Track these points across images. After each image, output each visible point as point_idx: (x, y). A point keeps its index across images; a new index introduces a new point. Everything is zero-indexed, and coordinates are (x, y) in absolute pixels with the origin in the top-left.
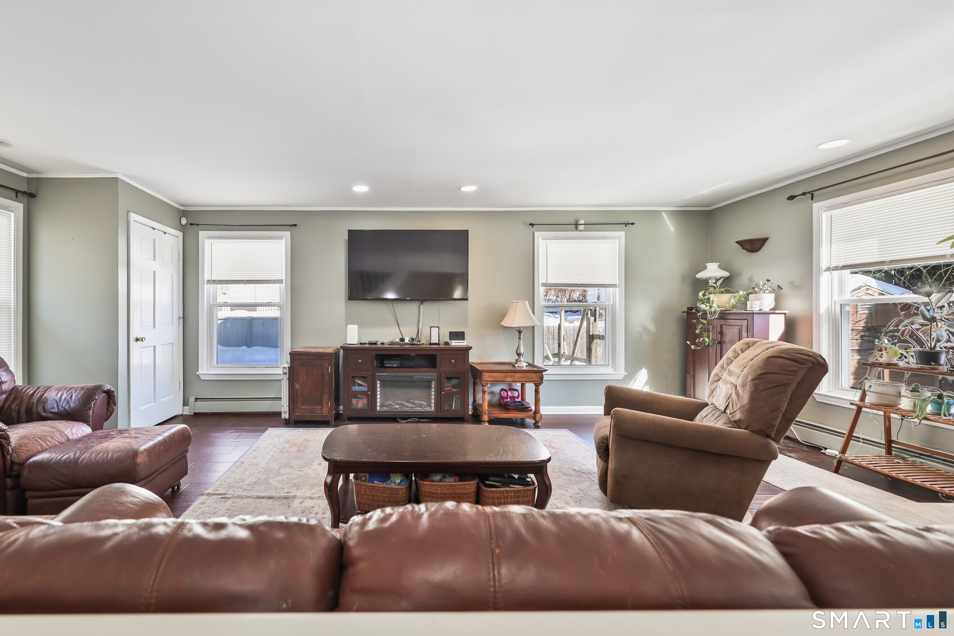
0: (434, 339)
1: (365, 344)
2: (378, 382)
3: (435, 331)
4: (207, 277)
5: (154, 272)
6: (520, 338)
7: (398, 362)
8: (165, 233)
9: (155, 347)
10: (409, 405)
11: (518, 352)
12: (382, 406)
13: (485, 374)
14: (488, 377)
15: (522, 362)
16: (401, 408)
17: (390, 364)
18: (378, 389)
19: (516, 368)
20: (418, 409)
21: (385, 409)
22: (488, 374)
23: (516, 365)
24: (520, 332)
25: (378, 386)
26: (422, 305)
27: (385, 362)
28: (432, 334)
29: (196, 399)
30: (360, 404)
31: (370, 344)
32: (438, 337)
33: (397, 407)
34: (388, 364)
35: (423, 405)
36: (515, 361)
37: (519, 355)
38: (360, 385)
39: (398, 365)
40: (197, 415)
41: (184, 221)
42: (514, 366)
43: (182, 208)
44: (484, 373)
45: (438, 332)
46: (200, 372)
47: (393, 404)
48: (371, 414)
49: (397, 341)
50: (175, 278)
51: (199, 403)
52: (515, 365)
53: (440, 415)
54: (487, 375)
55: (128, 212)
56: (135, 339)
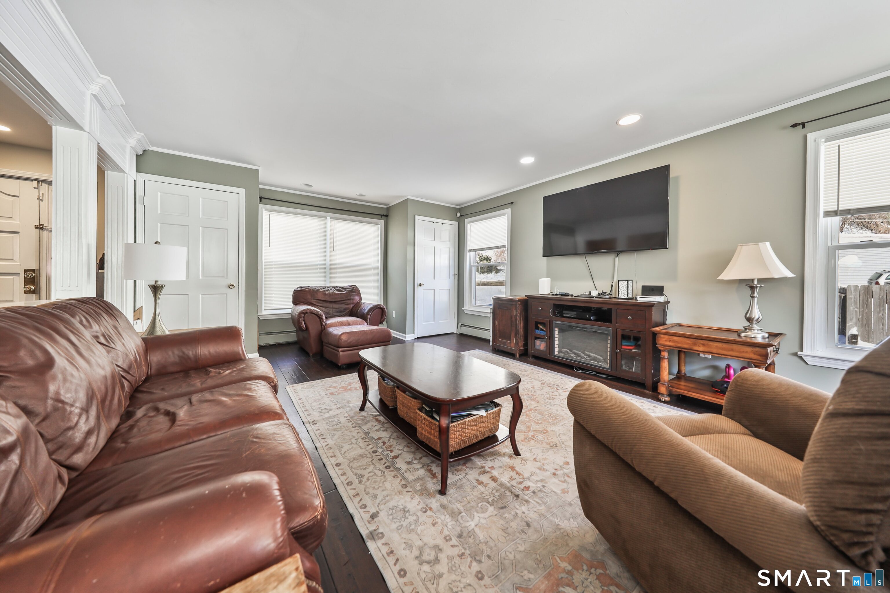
0: (623, 293)
1: (557, 295)
2: (556, 329)
3: (623, 285)
4: (468, 249)
5: (434, 247)
6: (753, 297)
7: (575, 313)
8: (443, 224)
9: (434, 290)
10: (585, 356)
11: (748, 316)
12: (560, 352)
13: (662, 336)
14: (666, 341)
15: (756, 331)
16: (576, 357)
17: (568, 314)
18: (557, 336)
19: (742, 338)
20: (594, 362)
21: (562, 355)
22: (666, 337)
23: (743, 334)
24: (752, 288)
25: (557, 333)
26: (617, 258)
27: (564, 312)
28: (620, 287)
29: (461, 324)
30: (541, 345)
31: (562, 295)
32: (627, 291)
33: (573, 355)
34: (566, 314)
35: (599, 359)
36: (744, 329)
37: (750, 320)
38: (542, 330)
39: (575, 316)
40: (462, 335)
41: (458, 215)
42: (739, 335)
43: (458, 207)
44: (660, 335)
45: (627, 285)
46: (464, 308)
47: (570, 352)
48: (549, 357)
49: (587, 293)
50: (452, 250)
51: (463, 328)
52: (740, 333)
53: (615, 373)
54: (664, 338)
55: (415, 216)
56: (419, 284)
